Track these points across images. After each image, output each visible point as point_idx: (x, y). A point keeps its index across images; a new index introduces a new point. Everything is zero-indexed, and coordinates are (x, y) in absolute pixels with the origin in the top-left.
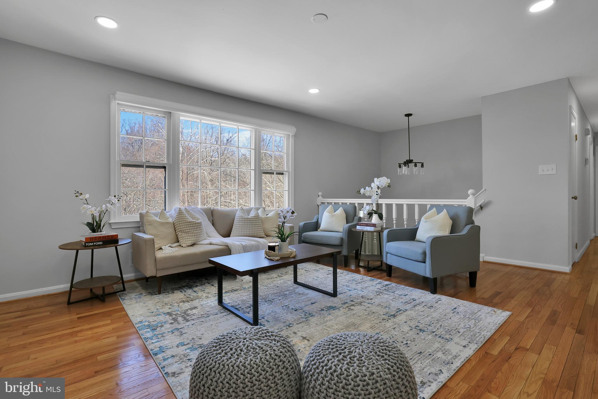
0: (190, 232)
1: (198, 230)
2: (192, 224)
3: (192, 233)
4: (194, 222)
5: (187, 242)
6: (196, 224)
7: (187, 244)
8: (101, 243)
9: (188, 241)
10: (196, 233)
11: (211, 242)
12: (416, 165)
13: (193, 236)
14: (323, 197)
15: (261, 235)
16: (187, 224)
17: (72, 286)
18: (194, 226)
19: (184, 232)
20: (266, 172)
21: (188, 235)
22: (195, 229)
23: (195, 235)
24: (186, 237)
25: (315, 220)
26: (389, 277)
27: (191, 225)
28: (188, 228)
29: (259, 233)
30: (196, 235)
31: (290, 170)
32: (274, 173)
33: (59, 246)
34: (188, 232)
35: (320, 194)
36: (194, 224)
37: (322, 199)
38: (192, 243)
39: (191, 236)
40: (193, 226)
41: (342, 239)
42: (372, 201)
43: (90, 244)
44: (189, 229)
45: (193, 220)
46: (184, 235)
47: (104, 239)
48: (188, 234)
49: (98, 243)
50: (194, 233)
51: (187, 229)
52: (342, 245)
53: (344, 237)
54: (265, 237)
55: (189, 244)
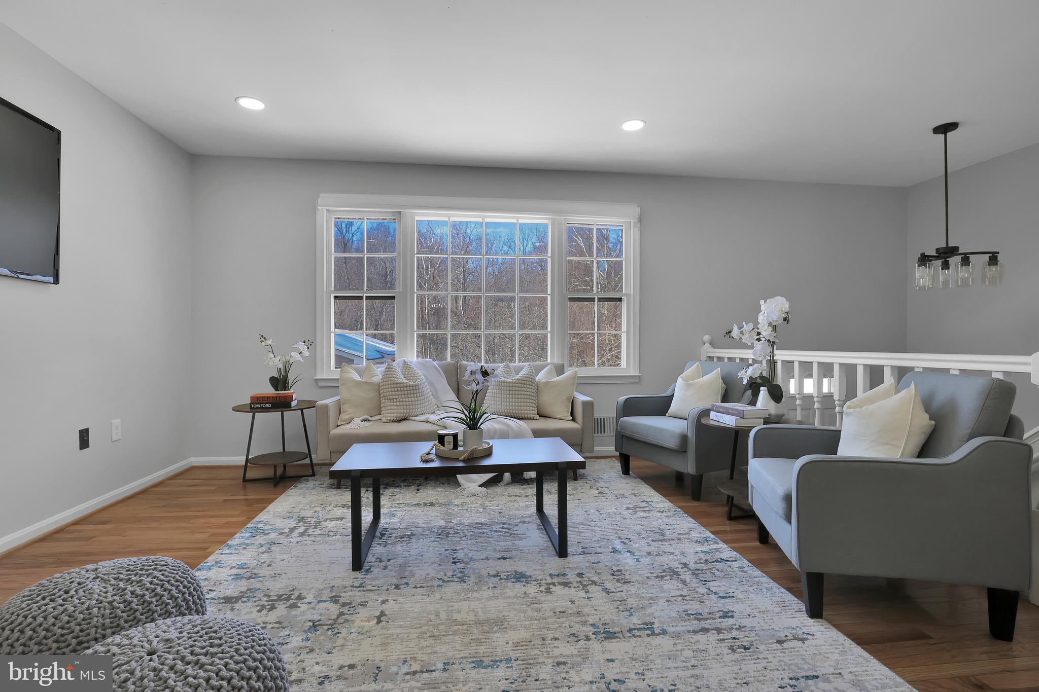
0: (396, 399)
1: (411, 397)
2: (400, 387)
3: (400, 402)
4: (404, 383)
5: (389, 415)
6: (407, 387)
7: (389, 418)
8: (269, 406)
9: (391, 413)
10: (406, 402)
11: (427, 418)
12: (966, 261)
13: (400, 406)
14: (713, 344)
15: (527, 414)
16: (392, 386)
17: (247, 459)
18: (404, 391)
19: (388, 399)
20: (578, 298)
21: (392, 404)
22: (404, 394)
23: (403, 405)
24: (389, 408)
25: (668, 393)
26: (760, 543)
27: (399, 389)
28: (394, 393)
29: (524, 410)
30: (409, 405)
31: (632, 293)
32: (594, 298)
33: (232, 408)
34: (393, 399)
35: (706, 338)
36: (403, 387)
37: (709, 350)
38: (397, 417)
39: (397, 406)
40: (401, 391)
41: (684, 438)
42: (754, 354)
43: (257, 406)
44: (395, 395)
45: (405, 381)
46: (388, 403)
47: (274, 401)
48: (394, 402)
49: (266, 406)
50: (403, 401)
51: (392, 395)
52: (686, 452)
53: (689, 434)
54: (535, 418)
55: (392, 419)
